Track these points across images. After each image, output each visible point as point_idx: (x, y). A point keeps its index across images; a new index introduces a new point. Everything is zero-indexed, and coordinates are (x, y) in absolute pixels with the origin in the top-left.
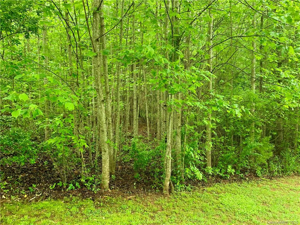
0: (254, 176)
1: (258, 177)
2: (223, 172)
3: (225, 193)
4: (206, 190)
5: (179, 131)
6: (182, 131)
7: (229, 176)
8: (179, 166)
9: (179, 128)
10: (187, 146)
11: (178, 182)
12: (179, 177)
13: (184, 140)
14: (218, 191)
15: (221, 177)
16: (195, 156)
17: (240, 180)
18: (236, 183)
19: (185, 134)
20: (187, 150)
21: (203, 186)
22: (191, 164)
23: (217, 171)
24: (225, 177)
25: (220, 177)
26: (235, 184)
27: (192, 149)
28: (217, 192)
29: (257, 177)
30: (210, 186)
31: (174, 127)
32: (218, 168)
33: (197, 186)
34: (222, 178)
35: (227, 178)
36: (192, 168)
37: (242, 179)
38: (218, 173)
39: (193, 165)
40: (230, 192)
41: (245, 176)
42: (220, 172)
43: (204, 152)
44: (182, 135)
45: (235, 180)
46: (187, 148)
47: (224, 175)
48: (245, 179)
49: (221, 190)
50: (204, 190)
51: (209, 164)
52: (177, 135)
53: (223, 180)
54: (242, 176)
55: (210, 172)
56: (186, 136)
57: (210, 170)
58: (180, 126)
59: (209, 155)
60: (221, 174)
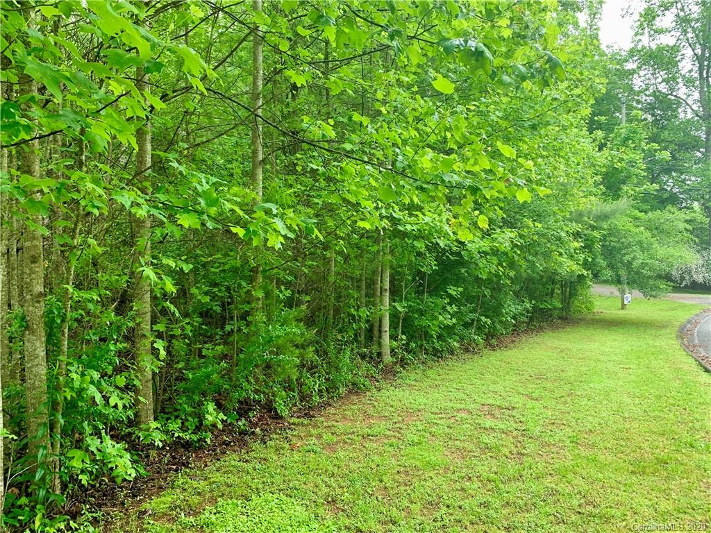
0: (270, 417)
1: (281, 417)
2: (192, 428)
3: (213, 501)
4: (150, 512)
5: (37, 312)
6: (51, 312)
7: (209, 434)
8: (41, 451)
9: (38, 302)
10: (72, 369)
11: (39, 516)
12: (42, 493)
13: (58, 345)
14: (191, 502)
15: (187, 445)
16: (106, 399)
17: (241, 439)
18: (234, 456)
19: (63, 321)
20: (77, 384)
21: (134, 496)
22: (88, 429)
23: (174, 426)
24: (199, 440)
25: (183, 446)
26: (232, 459)
27: (96, 375)
28: (190, 506)
29: (277, 418)
30: (161, 488)
31: (9, 300)
32: (177, 417)
33: (114, 505)
34: (190, 447)
35: (205, 442)
36: (93, 444)
37: (245, 435)
38: (176, 435)
39: (97, 433)
40: (227, 492)
41: (250, 422)
42: (184, 428)
43: (137, 377)
44: (51, 328)
45: (228, 444)
46: (74, 376)
47: (195, 438)
48: (253, 433)
49: (199, 494)
50: (145, 512)
51: (148, 409)
52: (27, 328)
53: (195, 451)
54: (244, 425)
55: (158, 438)
56: (66, 330)
57: (154, 432)
58: (41, 295)
59: (147, 382)
60: (186, 436)
